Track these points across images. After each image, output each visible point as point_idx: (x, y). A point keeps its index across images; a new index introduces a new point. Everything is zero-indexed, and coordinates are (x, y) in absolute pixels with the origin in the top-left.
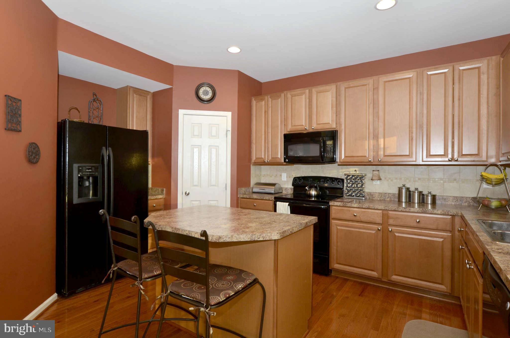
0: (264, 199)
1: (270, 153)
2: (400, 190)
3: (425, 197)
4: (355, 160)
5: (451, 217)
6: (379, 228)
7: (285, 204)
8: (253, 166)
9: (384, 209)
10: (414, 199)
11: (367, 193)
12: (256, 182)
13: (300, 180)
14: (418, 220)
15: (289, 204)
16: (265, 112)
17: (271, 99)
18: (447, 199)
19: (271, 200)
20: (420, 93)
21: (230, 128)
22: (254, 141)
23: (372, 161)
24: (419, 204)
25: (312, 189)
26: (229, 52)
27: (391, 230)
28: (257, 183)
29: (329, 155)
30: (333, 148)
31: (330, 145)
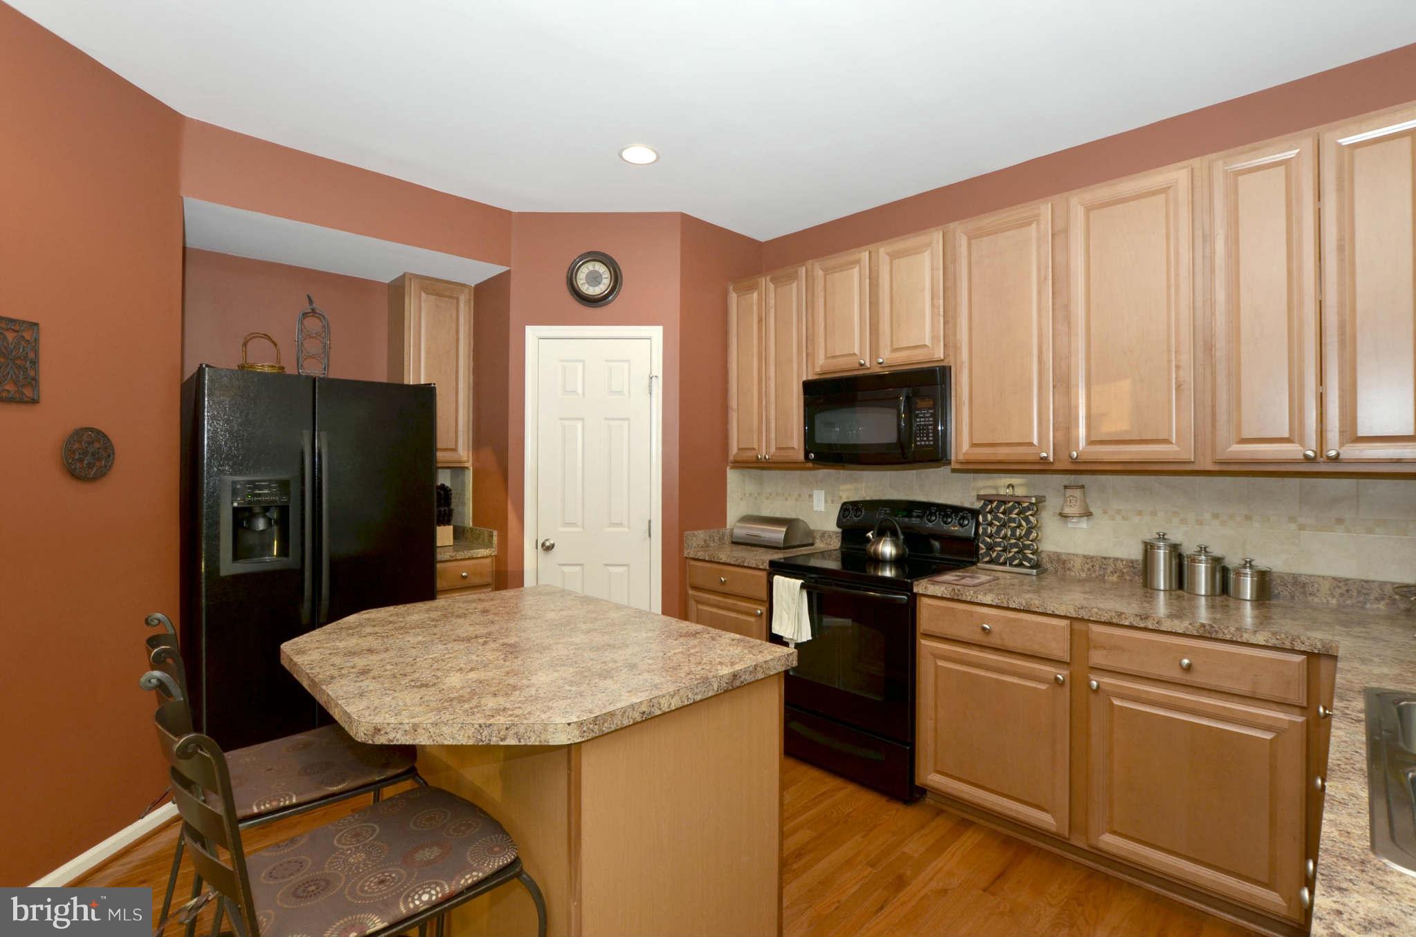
0: (746, 564)
1: (773, 436)
2: (1149, 549)
3: (1232, 576)
4: (1002, 453)
5: (1305, 657)
6: (1060, 677)
7: (794, 584)
8: (732, 470)
9: (1075, 616)
10: (1193, 583)
11: (1048, 556)
12: (744, 514)
13: (858, 510)
14: (1186, 661)
15: (802, 583)
16: (760, 321)
17: (774, 284)
18: (1313, 586)
19: (764, 570)
20: (1204, 236)
21: (658, 370)
22: (733, 403)
23: (1051, 460)
24: (1212, 599)
25: (884, 539)
26: (626, 161)
27: (1098, 687)
28: (746, 516)
29: (923, 441)
30: (933, 421)
31: (926, 412)
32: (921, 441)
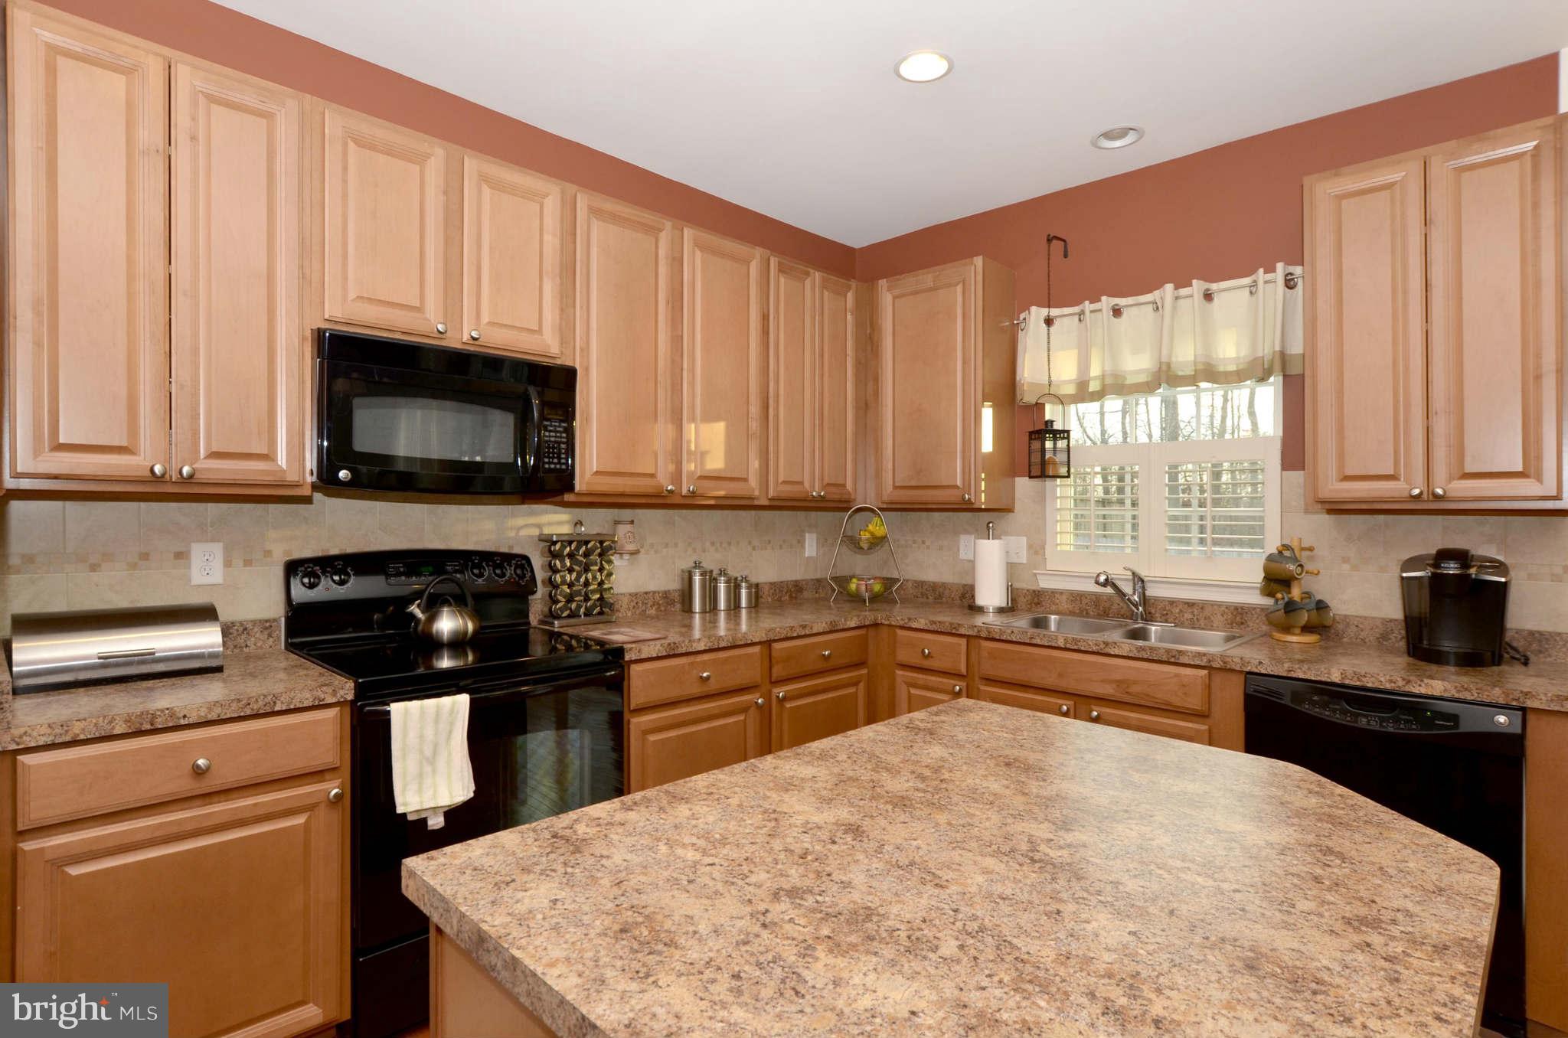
1: (201, 424)
2: (686, 577)
6: (758, 700)
9: (765, 639)
13: (338, 572)
25: (441, 611)
29: (552, 463)
30: (567, 438)
31: (557, 424)
32: (549, 463)
